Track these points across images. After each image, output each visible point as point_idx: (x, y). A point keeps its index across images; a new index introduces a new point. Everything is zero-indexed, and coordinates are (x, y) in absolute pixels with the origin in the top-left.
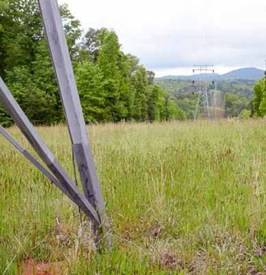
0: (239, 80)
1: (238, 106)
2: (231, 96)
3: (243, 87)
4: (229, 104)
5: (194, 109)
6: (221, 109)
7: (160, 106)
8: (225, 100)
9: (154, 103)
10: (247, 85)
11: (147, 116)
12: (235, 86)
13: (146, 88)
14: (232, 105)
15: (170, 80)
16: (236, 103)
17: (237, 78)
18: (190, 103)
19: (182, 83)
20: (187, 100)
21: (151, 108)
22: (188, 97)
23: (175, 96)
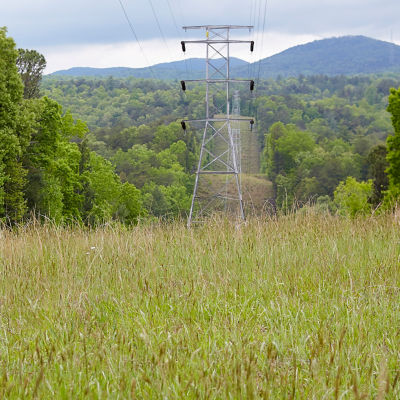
0: (313, 80)
1: (315, 169)
2: (291, 133)
3: (329, 101)
4: (282, 162)
5: (167, 181)
6: (260, 181)
7: (62, 173)
8: (268, 149)
9: (45, 163)
10: (342, 95)
11: (22, 206)
12: (302, 99)
13: (17, 108)
14: (295, 165)
15: (81, 83)
16: (308, 156)
17: (307, 73)
18: (154, 162)
19: (123, 94)
20: (141, 150)
21: (35, 179)
22: (146, 139)
23: (100, 136)
